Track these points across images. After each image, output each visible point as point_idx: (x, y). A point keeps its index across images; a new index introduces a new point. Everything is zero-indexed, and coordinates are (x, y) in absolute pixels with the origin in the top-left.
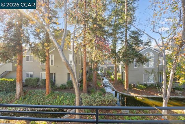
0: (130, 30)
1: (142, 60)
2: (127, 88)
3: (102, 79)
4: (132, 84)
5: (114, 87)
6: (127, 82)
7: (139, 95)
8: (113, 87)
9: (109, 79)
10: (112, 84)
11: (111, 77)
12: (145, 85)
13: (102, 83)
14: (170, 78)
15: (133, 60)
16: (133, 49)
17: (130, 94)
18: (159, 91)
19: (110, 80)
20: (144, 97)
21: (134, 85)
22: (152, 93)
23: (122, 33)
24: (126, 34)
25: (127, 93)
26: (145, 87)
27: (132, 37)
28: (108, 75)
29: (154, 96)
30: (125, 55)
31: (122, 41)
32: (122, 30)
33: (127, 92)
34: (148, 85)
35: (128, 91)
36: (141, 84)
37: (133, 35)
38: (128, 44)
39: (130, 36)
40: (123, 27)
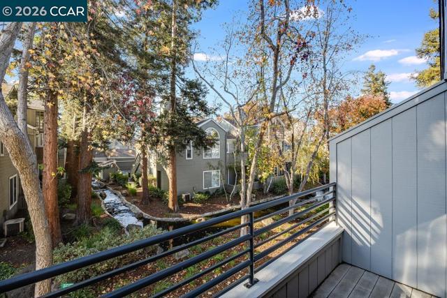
0: (183, 77)
2: (173, 205)
3: (101, 195)
4: (184, 195)
5: (141, 211)
6: (174, 191)
7: (198, 215)
8: (138, 210)
9: (124, 192)
10: (135, 203)
11: (129, 187)
12: (207, 193)
13: (103, 206)
14: (251, 172)
15: (188, 142)
16: (188, 119)
17: (181, 217)
18: (229, 200)
19: (126, 195)
20: (207, 217)
21: (187, 197)
22: (218, 206)
23: (165, 78)
24: (173, 84)
25: (176, 217)
26: (206, 197)
27: (185, 94)
28: (117, 183)
29: (222, 211)
30: (172, 130)
31: (164, 97)
32: (165, 72)
33: (173, 214)
34: (211, 193)
35: (177, 212)
36: (199, 193)
37: (188, 90)
38: (178, 108)
39: (182, 91)
40: (167, 67)
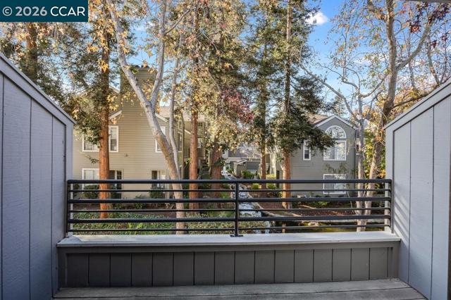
0: (296, 76)
1: (320, 141)
2: (286, 205)
3: (232, 187)
4: (299, 197)
5: (258, 205)
9: (249, 187)
13: (231, 196)
15: (302, 142)
16: (302, 119)
20: (322, 223)
22: (339, 215)
23: (278, 81)
24: (288, 85)
26: (325, 203)
27: (299, 92)
30: (285, 130)
31: (279, 100)
32: (279, 75)
35: (289, 212)
37: (302, 88)
38: (292, 108)
39: (296, 90)
40: (281, 70)
